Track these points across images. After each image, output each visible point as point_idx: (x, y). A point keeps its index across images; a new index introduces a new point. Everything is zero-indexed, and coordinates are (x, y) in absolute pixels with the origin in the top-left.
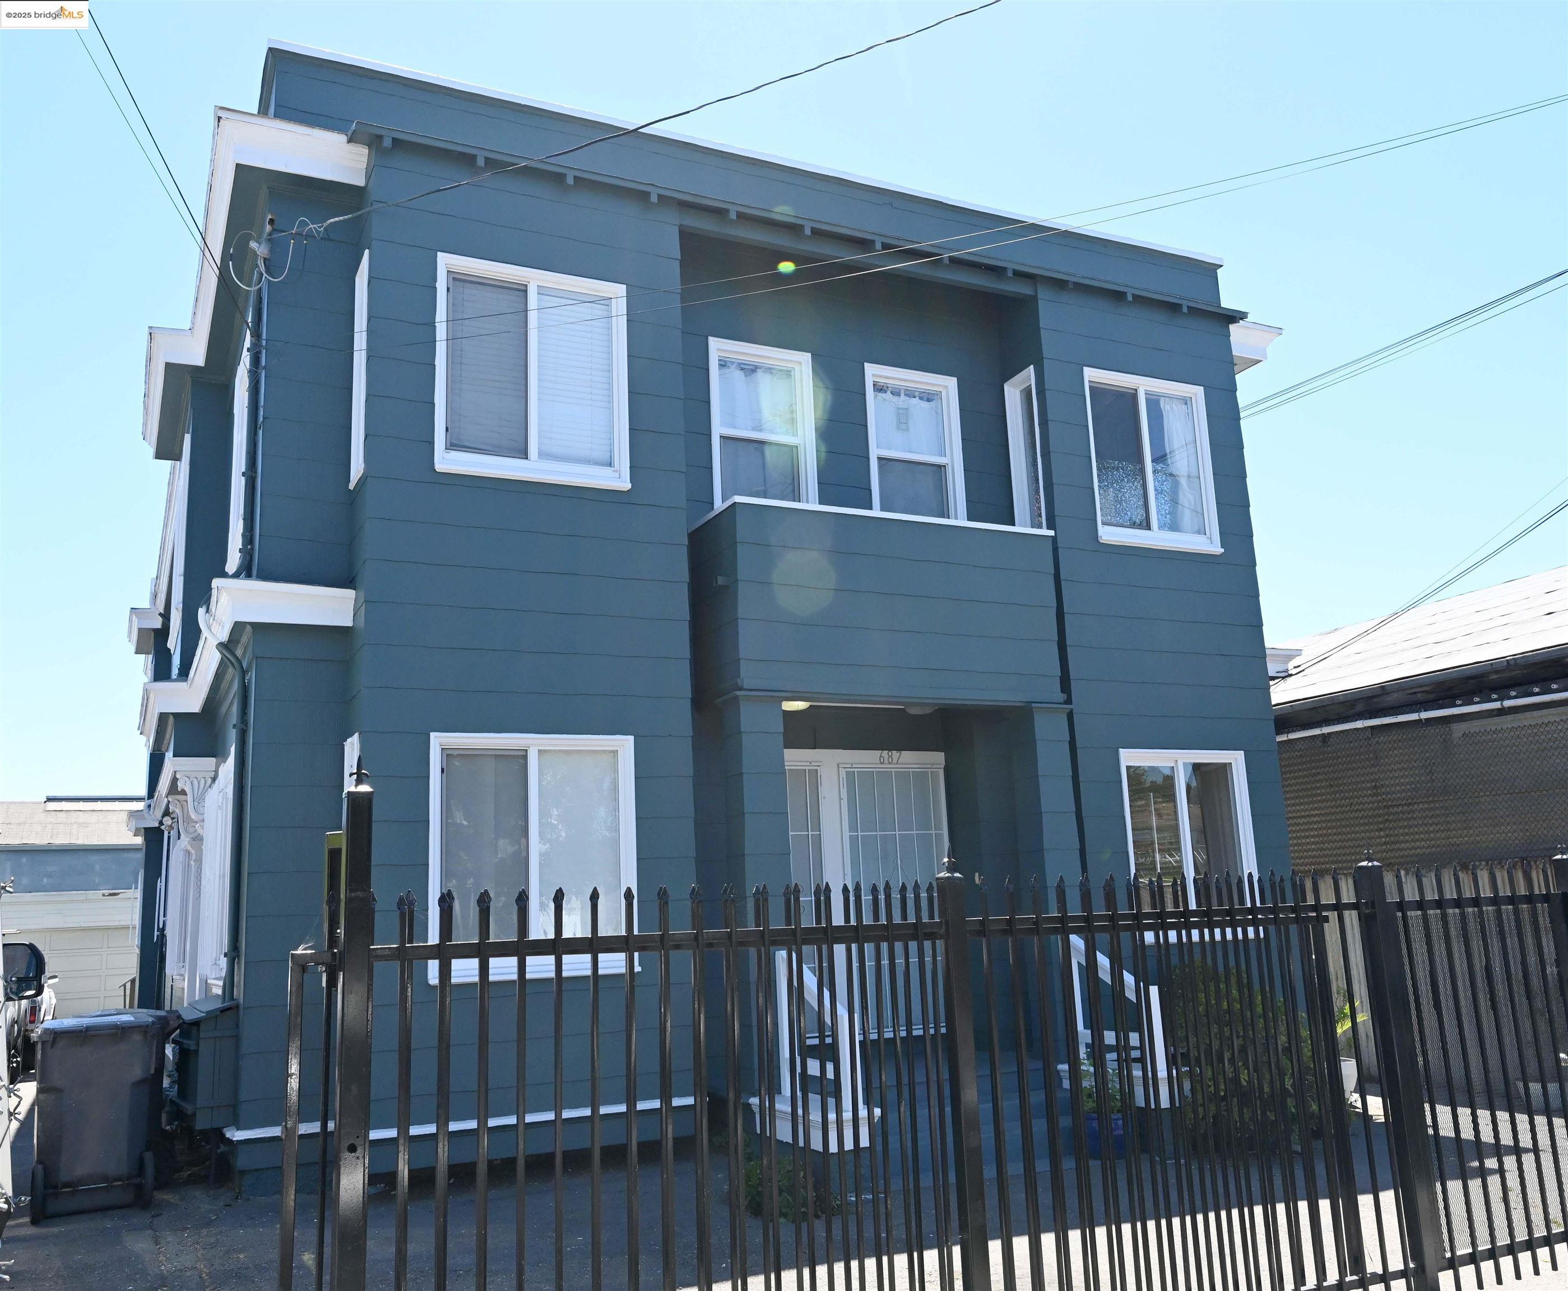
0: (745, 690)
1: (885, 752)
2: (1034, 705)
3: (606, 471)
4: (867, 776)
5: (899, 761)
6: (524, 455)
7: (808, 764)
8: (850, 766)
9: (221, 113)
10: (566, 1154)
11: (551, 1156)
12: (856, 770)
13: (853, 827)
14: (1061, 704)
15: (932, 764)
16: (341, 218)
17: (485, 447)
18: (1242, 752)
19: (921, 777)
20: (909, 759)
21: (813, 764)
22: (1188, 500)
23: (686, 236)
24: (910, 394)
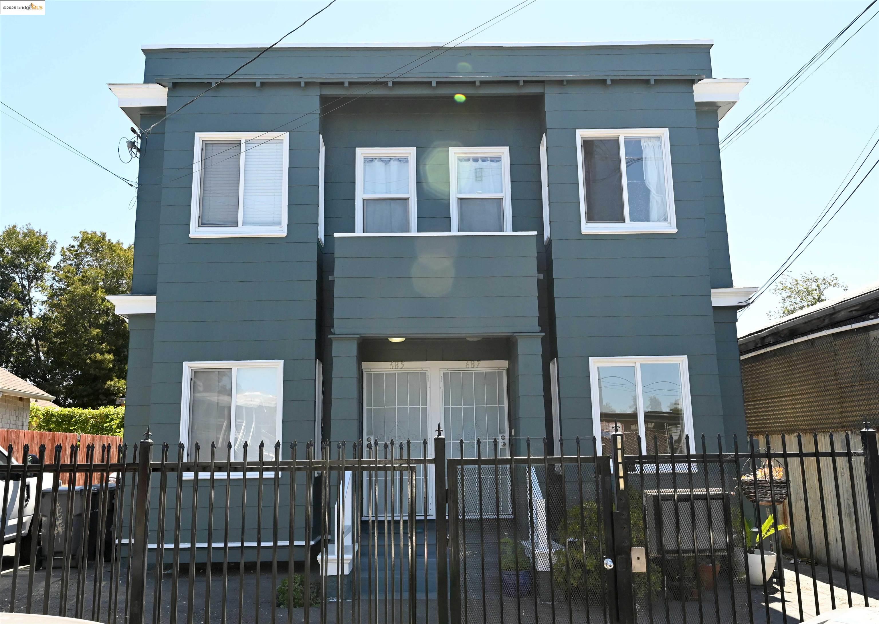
0: (336, 334)
1: (470, 362)
2: (515, 334)
3: (277, 228)
4: (455, 375)
5: (479, 367)
6: (236, 224)
7: (421, 369)
8: (446, 370)
9: (111, 87)
10: (262, 563)
11: (255, 563)
12: (450, 372)
13: (446, 403)
14: (538, 333)
15: (499, 368)
16: (155, 125)
17: (222, 223)
18: (687, 356)
19: (490, 375)
20: (485, 365)
21: (423, 369)
22: (656, 201)
23: (324, 100)
24: (484, 160)
